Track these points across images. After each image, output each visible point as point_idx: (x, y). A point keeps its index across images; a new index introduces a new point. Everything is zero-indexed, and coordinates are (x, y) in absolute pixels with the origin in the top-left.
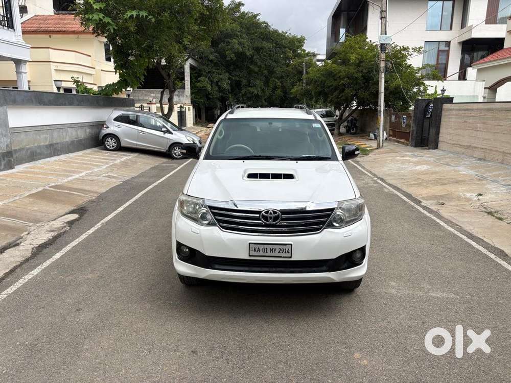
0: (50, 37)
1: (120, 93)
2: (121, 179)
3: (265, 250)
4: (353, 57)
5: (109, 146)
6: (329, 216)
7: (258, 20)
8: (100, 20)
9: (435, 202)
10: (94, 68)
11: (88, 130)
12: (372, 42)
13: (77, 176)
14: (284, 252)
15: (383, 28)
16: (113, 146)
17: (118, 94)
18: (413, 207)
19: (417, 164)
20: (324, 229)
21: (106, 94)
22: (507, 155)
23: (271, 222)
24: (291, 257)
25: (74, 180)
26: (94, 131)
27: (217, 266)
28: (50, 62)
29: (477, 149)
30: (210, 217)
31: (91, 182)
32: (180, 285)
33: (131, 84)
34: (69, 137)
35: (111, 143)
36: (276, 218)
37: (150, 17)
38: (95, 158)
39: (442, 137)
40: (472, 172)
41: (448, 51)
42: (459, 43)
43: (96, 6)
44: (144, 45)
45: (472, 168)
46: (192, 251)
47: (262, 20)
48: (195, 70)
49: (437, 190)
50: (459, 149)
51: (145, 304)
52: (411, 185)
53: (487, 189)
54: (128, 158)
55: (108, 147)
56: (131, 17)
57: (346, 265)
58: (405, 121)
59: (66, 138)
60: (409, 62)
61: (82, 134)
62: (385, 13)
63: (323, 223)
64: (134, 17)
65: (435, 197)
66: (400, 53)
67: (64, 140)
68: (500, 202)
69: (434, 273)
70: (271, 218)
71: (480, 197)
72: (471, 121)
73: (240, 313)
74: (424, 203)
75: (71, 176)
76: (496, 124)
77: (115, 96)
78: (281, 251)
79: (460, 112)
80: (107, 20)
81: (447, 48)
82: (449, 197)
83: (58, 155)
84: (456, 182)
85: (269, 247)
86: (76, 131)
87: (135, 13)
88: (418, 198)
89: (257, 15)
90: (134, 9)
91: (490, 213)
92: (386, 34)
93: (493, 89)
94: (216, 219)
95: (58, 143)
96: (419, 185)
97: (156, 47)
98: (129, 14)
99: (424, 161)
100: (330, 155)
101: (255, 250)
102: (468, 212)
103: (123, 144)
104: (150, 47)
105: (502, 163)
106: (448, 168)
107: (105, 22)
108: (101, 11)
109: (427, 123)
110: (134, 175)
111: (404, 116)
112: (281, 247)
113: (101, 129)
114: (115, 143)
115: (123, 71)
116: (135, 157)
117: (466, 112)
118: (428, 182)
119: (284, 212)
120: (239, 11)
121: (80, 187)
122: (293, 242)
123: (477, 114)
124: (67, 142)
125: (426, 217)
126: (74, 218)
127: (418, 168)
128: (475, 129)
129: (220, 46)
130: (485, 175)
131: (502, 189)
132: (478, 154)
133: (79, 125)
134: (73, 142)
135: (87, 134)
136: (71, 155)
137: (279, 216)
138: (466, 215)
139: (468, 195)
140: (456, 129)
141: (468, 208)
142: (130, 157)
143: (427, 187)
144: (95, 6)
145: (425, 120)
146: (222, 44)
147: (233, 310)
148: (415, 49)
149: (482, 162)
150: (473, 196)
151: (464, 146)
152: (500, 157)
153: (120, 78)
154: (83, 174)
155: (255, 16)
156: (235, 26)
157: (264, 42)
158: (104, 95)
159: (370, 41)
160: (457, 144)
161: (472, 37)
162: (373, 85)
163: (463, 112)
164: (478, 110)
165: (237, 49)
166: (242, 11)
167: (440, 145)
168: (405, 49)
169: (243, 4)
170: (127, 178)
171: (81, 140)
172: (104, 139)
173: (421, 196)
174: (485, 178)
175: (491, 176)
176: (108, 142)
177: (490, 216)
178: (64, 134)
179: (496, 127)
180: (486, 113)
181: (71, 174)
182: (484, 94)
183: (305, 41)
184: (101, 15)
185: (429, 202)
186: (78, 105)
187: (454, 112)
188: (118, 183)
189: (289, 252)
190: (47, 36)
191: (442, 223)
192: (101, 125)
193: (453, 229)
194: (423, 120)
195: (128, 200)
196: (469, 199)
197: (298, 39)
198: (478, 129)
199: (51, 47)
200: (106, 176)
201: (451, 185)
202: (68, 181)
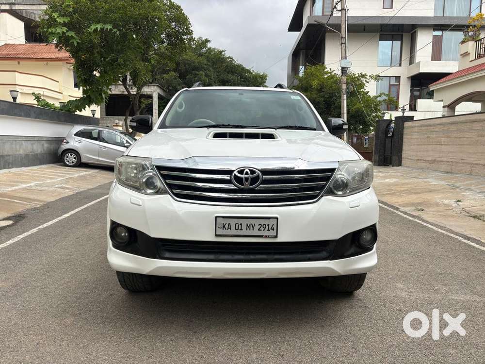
0: (19, 63)
1: (83, 110)
2: (75, 190)
3: (238, 227)
4: (315, 83)
5: (68, 161)
6: (327, 179)
7: (224, 55)
8: (63, 33)
9: (413, 208)
10: (62, 93)
11: (46, 145)
12: (332, 70)
13: (24, 186)
14: (267, 228)
15: (343, 52)
16: (73, 162)
17: (81, 111)
18: (393, 212)
19: (385, 178)
20: (322, 196)
21: (69, 111)
22: (475, 166)
23: (247, 186)
24: (276, 237)
25: (20, 189)
26: (53, 147)
27: (167, 255)
28: (16, 85)
29: (442, 163)
30: (159, 183)
31: (40, 192)
32: (120, 292)
33: (95, 99)
34: (24, 149)
35: (70, 158)
36: (254, 180)
37: (115, 30)
38: (51, 172)
39: (405, 154)
40: (442, 183)
41: (399, 85)
42: (408, 78)
43: (60, 20)
44: (109, 59)
45: (441, 179)
46: (132, 232)
47: (227, 55)
48: (163, 100)
49: (413, 198)
50: (423, 165)
51: (66, 317)
52: (384, 195)
53: (463, 196)
54: (87, 173)
55: (67, 163)
56: (95, 31)
57: (352, 250)
58: (367, 141)
59: (19, 151)
60: (366, 89)
61: (38, 149)
62: (344, 39)
63: (321, 188)
64: (99, 30)
65: (412, 204)
66: (359, 80)
67: (17, 153)
68: (481, 207)
69: (445, 273)
70: (247, 179)
71: (460, 203)
72: (434, 136)
73: (202, 326)
74: (402, 209)
75: (17, 186)
76: (461, 136)
77: (78, 113)
78: (262, 228)
79: (423, 128)
80: (71, 34)
81: (398, 83)
82: (428, 204)
83: (9, 168)
84: (430, 191)
85: (245, 222)
86: (32, 145)
87: (99, 27)
88: (394, 205)
89: (223, 51)
90: (99, 22)
91: (475, 217)
92: (346, 59)
93: (452, 107)
94: (167, 184)
95: (9, 155)
96: (393, 194)
97: (121, 61)
98: (93, 27)
99: (390, 175)
100: (315, 126)
101: (224, 227)
102: (452, 216)
103: (83, 160)
104: (114, 60)
105: (471, 174)
106: (416, 180)
107: (68, 36)
108: (64, 24)
109: (388, 141)
110: (91, 187)
111: (365, 137)
112: (263, 222)
113: (61, 144)
114: (75, 158)
115: (87, 88)
116: (95, 173)
117: (429, 128)
118: (401, 192)
119: (265, 172)
120: (205, 47)
121: (24, 195)
122: (278, 214)
123: (440, 128)
124: (21, 154)
125: (410, 221)
126: (6, 225)
127: (387, 180)
128: (439, 143)
129: (187, 78)
130: (458, 185)
131: (480, 195)
132: (444, 167)
133: (37, 139)
134: (27, 155)
135: (45, 149)
136: (24, 169)
137: (258, 176)
138: (450, 219)
139: (446, 202)
140: (419, 145)
141: (450, 213)
142: (90, 173)
143: (401, 196)
144: (58, 20)
145: (387, 140)
146: (190, 75)
147: (192, 321)
148: (371, 77)
149: (450, 175)
150: (452, 202)
151: (428, 161)
152: (468, 168)
153: (83, 94)
154: (32, 184)
155: (221, 52)
156: (203, 60)
157: (230, 75)
158: (66, 111)
159: (330, 69)
160: (421, 160)
161: (421, 72)
162: (334, 109)
163: (426, 128)
164: (441, 124)
165: (204, 80)
166: (208, 47)
167: (403, 162)
168: (363, 76)
169: (209, 41)
170: (83, 190)
171: (37, 154)
172: (64, 155)
173: (397, 204)
174: (458, 187)
175: (463, 185)
176: (67, 157)
177: (476, 220)
178: (18, 147)
179: (462, 139)
180: (450, 127)
181: (17, 184)
182: (443, 112)
183: (267, 78)
184: (65, 29)
185: (407, 208)
186: (36, 118)
187: (416, 129)
188: (72, 193)
189: (273, 229)
190: (16, 62)
191: (430, 226)
192: (60, 141)
193: (444, 231)
194: (385, 139)
195: (78, 207)
196: (448, 205)
197: (260, 76)
198: (443, 143)
199: (17, 70)
200: (60, 188)
201: (425, 194)
202: (12, 190)
